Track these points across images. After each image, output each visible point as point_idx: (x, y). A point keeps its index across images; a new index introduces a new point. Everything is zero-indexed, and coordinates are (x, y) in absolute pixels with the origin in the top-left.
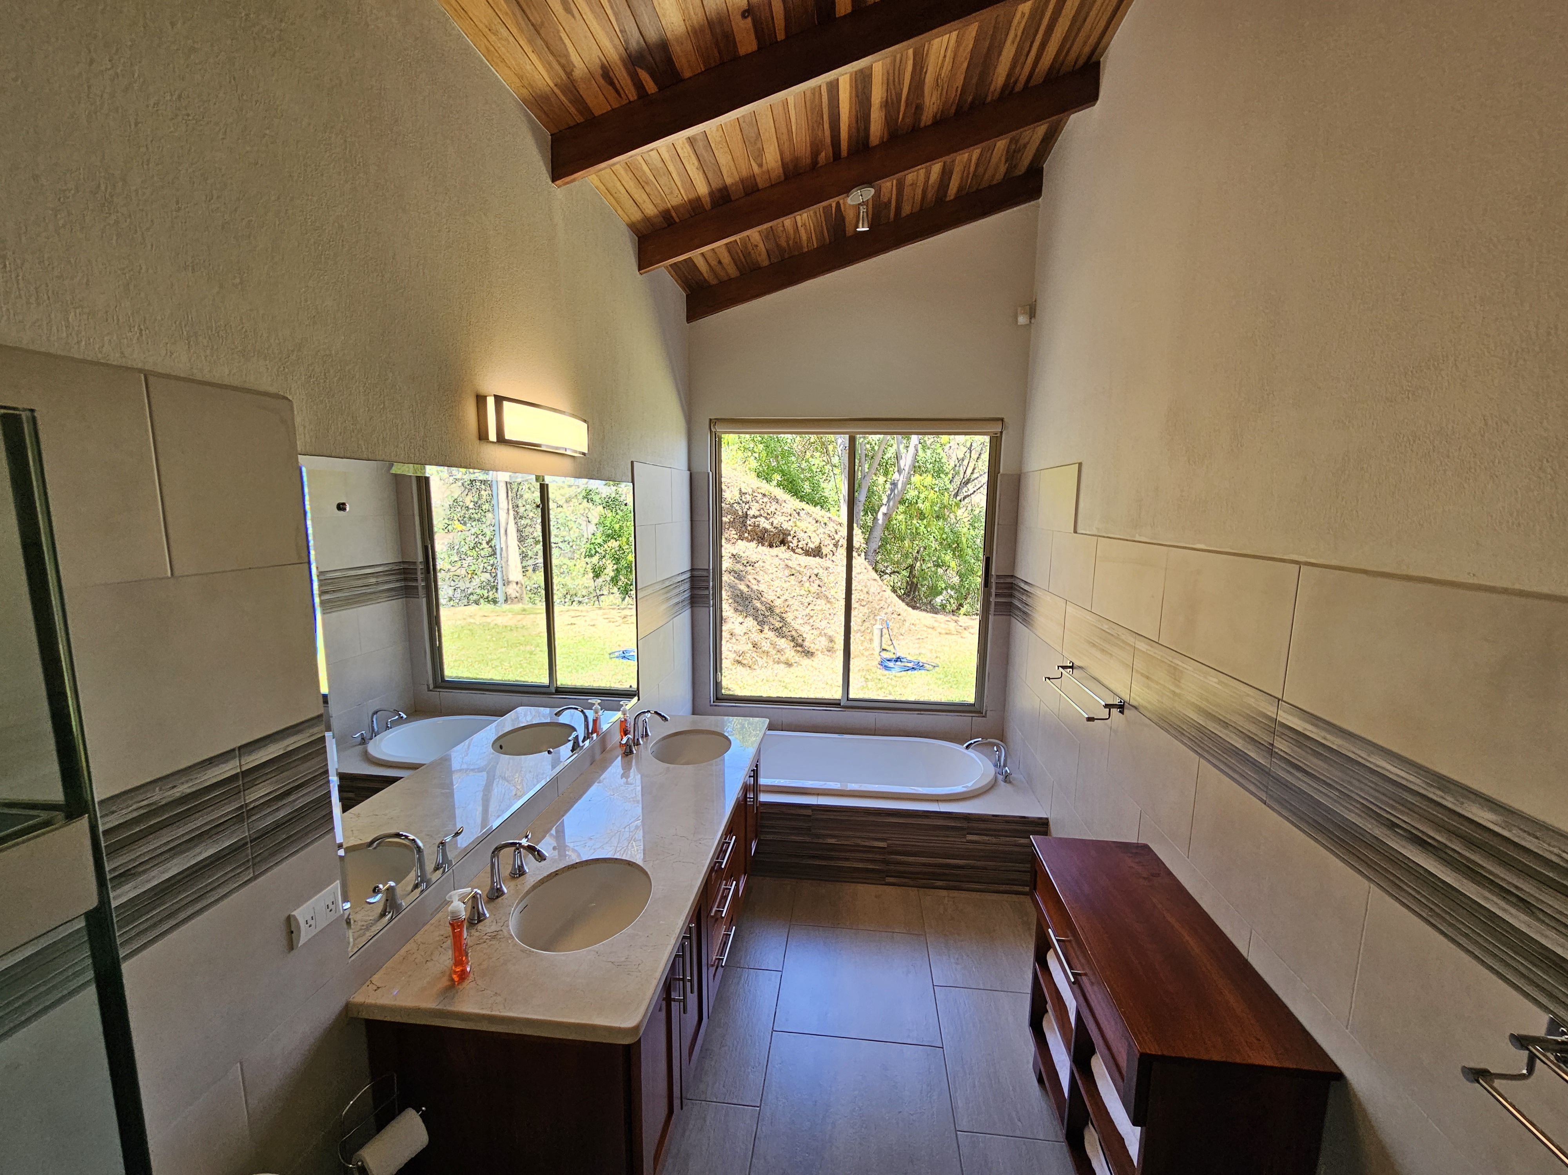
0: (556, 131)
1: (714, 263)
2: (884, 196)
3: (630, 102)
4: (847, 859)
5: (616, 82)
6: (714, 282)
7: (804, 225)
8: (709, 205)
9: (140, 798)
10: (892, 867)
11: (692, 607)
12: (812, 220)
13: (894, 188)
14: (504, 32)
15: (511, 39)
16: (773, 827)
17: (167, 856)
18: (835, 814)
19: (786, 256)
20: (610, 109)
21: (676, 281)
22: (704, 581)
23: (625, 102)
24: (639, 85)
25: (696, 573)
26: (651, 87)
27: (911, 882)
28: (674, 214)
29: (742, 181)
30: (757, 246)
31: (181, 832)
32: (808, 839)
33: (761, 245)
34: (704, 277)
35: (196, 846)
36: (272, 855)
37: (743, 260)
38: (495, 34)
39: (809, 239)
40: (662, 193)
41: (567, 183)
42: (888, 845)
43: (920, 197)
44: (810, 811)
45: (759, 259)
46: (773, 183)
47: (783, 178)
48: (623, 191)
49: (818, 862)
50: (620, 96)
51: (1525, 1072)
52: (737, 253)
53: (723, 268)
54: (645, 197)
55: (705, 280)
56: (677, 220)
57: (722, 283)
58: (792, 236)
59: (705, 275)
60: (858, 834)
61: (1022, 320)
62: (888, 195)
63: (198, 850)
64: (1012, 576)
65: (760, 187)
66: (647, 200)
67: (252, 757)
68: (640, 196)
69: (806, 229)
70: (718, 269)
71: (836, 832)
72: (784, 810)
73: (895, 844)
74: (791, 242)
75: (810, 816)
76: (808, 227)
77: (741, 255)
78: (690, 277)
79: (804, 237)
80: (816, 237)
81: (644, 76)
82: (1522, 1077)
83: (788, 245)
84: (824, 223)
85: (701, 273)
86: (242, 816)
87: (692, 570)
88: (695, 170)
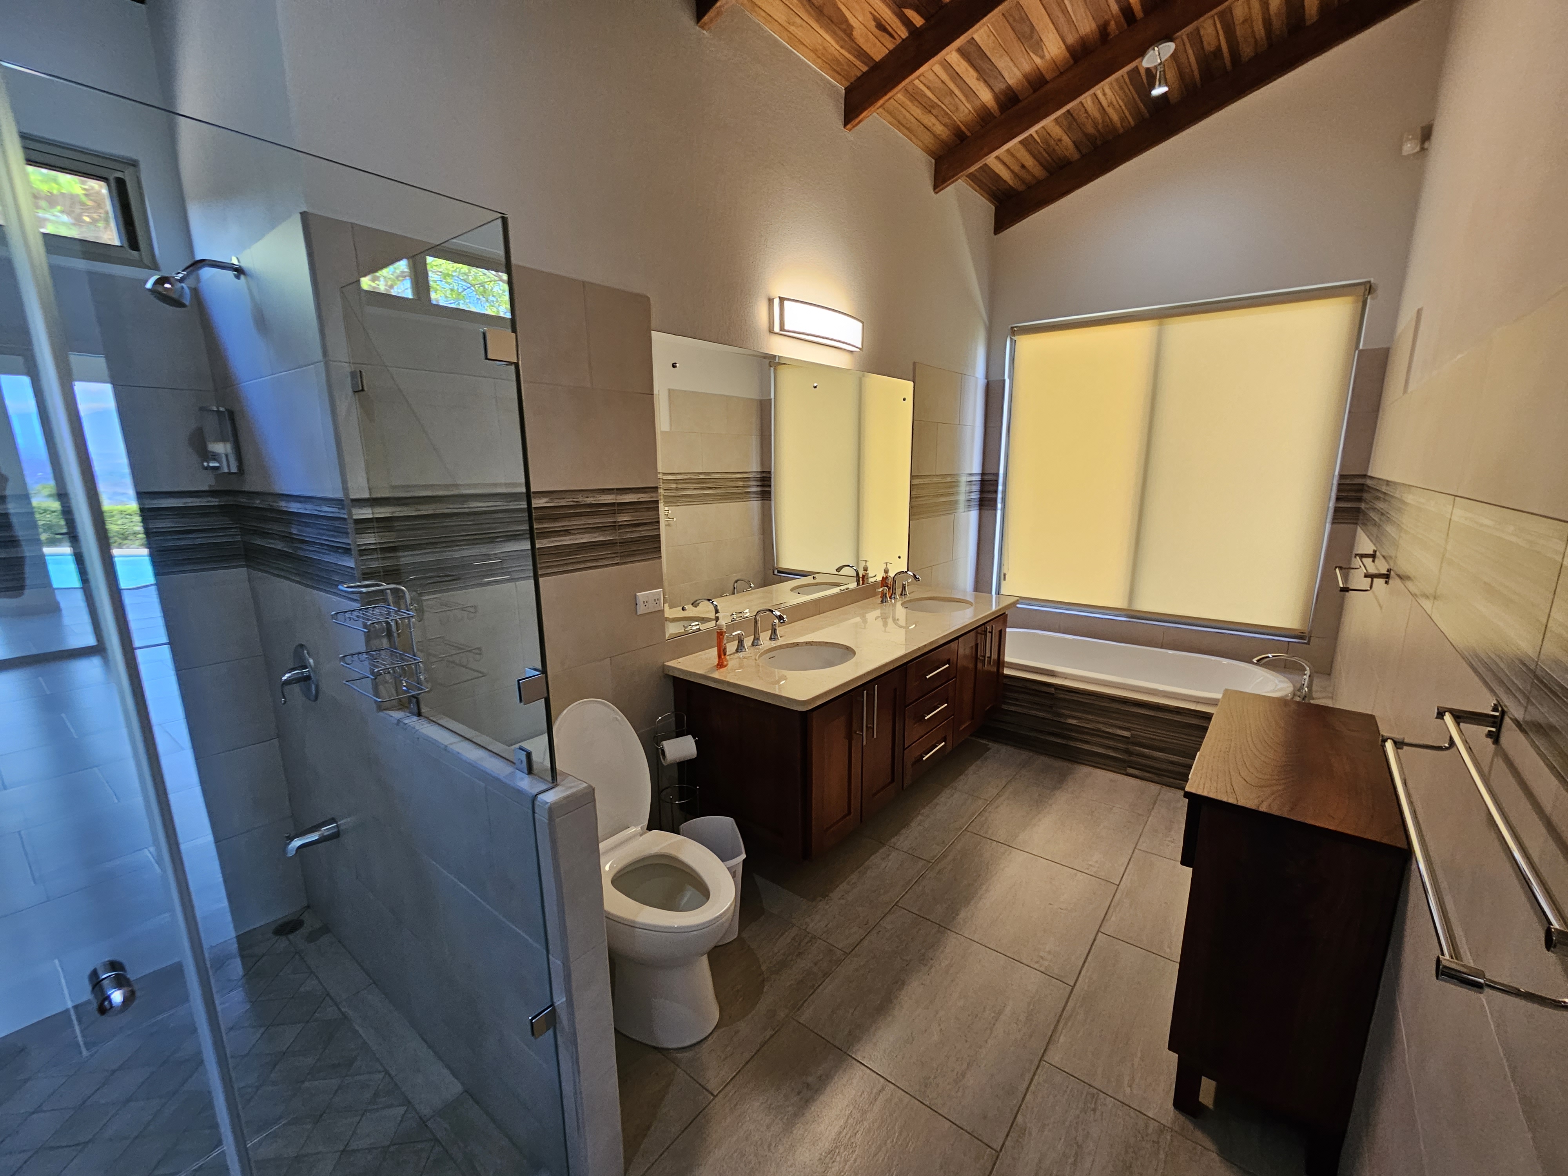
0: (848, 84)
1: (1016, 168)
2: (1209, 44)
3: (903, 40)
4: (1087, 742)
5: (888, 27)
6: (1021, 188)
7: (1111, 104)
8: (997, 110)
9: (574, 496)
10: (1134, 758)
11: (980, 509)
12: (1119, 95)
13: (1221, 32)
14: (798, 20)
15: (804, 24)
16: (1017, 700)
17: (583, 531)
18: (1078, 695)
19: (1099, 143)
20: (887, 52)
21: (981, 195)
22: (993, 485)
23: (899, 41)
24: (907, 22)
25: (986, 478)
26: (918, 21)
27: (1156, 778)
28: (963, 128)
29: (1025, 76)
30: (1060, 140)
31: (590, 521)
32: (1049, 716)
33: (1065, 138)
34: (1009, 184)
35: (595, 532)
36: (629, 556)
37: (1048, 158)
38: (793, 25)
39: (1123, 119)
40: (947, 110)
41: (857, 125)
42: (1132, 734)
43: (1263, 32)
44: (1053, 689)
45: (1067, 154)
46: (1062, 70)
47: (1072, 62)
48: (913, 120)
49: (1059, 741)
50: (894, 38)
51: (1447, 745)
52: (1041, 153)
53: (1028, 171)
54: (933, 120)
55: (1010, 186)
56: (969, 134)
57: (1029, 187)
58: (1100, 121)
59: (1011, 183)
60: (1101, 719)
61: (1410, 147)
62: (1214, 43)
63: (595, 535)
64: (1365, 476)
65: (1048, 77)
66: (937, 123)
67: (622, 497)
68: (929, 120)
69: (1114, 108)
70: (1022, 173)
71: (1077, 714)
72: (1029, 685)
73: (1140, 736)
74: (1100, 127)
75: (1053, 694)
76: (1117, 106)
77: (1044, 153)
78: (994, 188)
79: (1115, 117)
80: (1130, 114)
81: (911, 14)
82: (1447, 749)
83: (1098, 131)
84: (1136, 96)
85: (1005, 181)
86: (615, 527)
87: (983, 474)
88: (975, 80)
